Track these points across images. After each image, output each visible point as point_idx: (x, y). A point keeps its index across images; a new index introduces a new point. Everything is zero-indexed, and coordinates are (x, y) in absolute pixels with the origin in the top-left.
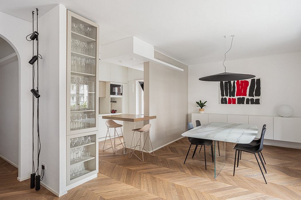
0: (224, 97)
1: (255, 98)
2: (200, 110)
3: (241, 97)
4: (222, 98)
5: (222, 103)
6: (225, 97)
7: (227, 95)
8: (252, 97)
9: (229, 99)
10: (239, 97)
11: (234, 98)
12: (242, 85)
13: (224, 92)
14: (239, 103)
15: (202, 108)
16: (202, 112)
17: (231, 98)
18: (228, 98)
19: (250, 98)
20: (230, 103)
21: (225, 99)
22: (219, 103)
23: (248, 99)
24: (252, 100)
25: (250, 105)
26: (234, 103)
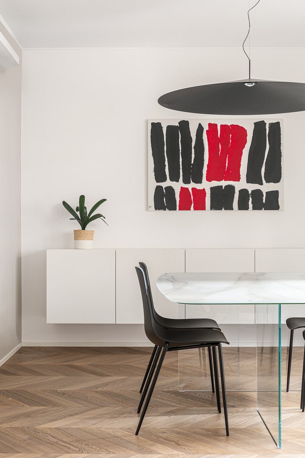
0: (164, 185)
1: (266, 187)
2: (77, 235)
3: (224, 183)
4: (158, 189)
5: (159, 206)
6: (168, 183)
7: (175, 178)
8: (256, 187)
9: (184, 191)
10: (215, 183)
11: (199, 187)
12: (224, 139)
13: (166, 163)
14: (215, 206)
15: (84, 228)
16: (86, 244)
17: (191, 186)
18: (177, 186)
19: (251, 187)
20: (185, 207)
21: (170, 190)
22: (148, 208)
23: (244, 193)
24: (257, 194)
25: (251, 214)
26: (200, 206)
